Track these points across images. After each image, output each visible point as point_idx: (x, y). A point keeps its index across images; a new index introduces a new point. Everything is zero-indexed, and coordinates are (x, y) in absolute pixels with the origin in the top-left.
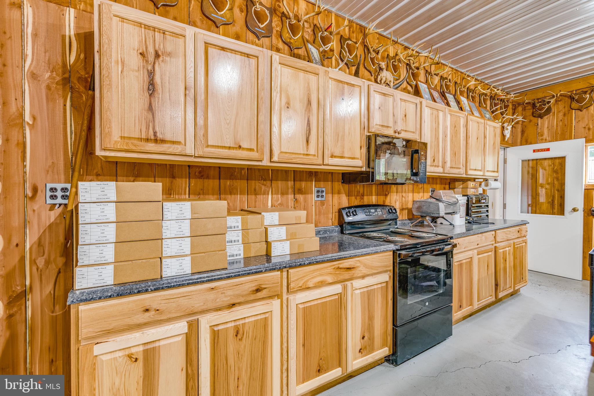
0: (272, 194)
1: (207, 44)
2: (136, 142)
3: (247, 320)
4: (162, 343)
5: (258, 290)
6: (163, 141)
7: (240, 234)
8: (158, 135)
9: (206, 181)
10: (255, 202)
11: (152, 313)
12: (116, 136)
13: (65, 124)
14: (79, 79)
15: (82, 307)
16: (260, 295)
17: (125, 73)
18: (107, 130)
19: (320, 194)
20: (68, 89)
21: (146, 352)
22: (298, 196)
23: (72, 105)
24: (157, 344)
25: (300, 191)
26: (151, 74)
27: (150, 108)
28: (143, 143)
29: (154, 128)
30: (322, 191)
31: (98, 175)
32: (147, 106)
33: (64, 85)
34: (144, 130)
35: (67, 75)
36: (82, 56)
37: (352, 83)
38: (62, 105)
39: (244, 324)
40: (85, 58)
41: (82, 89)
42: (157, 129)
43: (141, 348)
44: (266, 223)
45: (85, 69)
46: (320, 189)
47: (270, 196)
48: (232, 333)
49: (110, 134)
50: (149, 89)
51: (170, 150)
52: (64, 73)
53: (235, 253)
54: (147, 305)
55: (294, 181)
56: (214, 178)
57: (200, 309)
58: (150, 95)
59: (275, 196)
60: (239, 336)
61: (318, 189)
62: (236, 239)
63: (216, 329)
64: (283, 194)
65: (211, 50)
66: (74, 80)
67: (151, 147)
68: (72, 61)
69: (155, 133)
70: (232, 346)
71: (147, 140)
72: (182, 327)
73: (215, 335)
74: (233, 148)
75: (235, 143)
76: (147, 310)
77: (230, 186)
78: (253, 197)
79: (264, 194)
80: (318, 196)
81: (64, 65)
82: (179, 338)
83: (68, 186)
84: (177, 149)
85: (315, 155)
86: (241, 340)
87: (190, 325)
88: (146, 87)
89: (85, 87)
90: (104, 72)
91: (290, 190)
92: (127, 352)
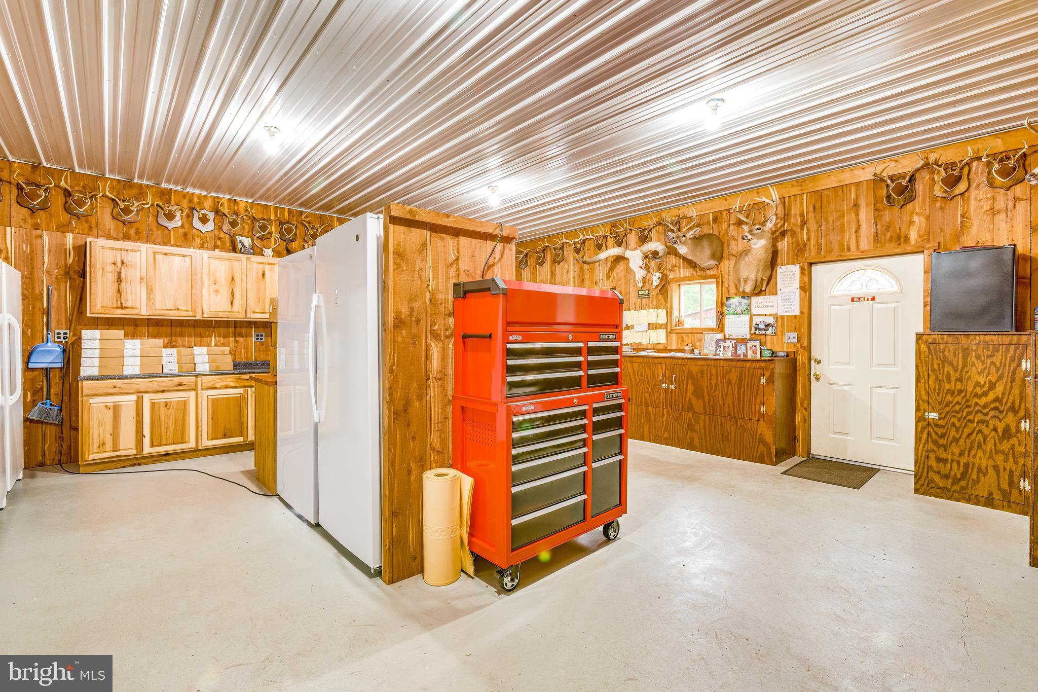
0: (215, 337)
1: (155, 253)
2: (110, 309)
3: (172, 400)
4: (123, 403)
5: (179, 385)
6: (126, 308)
7: (176, 359)
8: (123, 305)
9: (161, 328)
10: (201, 342)
11: (117, 389)
12: (99, 306)
13: (66, 297)
14: (75, 272)
15: (84, 382)
16: (180, 388)
17: (104, 274)
18: (93, 304)
19: (260, 337)
20: (68, 277)
21: (114, 407)
22: (238, 339)
23: (70, 287)
24: (120, 403)
25: (241, 335)
26: (119, 274)
27: (119, 291)
28: (114, 309)
29: (121, 301)
30: (262, 335)
31: (85, 325)
32: (116, 290)
33: (66, 275)
34: (115, 302)
35: (67, 270)
36: (77, 259)
37: (273, 262)
38: (64, 286)
39: (170, 401)
40: (78, 259)
41: (76, 277)
42: (123, 302)
43: (112, 404)
44: (195, 353)
45: (78, 266)
46: (259, 334)
47: (213, 338)
48: (163, 405)
49: (95, 306)
50: (118, 281)
51: (131, 313)
52: (65, 269)
53: (172, 369)
54: (115, 385)
55: (235, 328)
56: (167, 326)
57: (143, 390)
58: (119, 284)
59: (218, 338)
60: (168, 407)
61: (258, 333)
62: (173, 361)
63: (153, 401)
64: (224, 337)
65: (157, 256)
66: (72, 273)
67: (119, 311)
68: (70, 262)
69: (122, 304)
70: (163, 411)
71: (117, 308)
72: (134, 397)
73: (153, 405)
74: (174, 310)
75: (175, 307)
76: (115, 387)
77: (179, 331)
78: (199, 339)
79: (208, 336)
80: (257, 339)
81: (66, 264)
82: (132, 402)
83: (68, 331)
84: (135, 312)
85: (238, 312)
86: (169, 409)
87: (138, 397)
88: (116, 281)
89: (78, 276)
90: (93, 275)
91: (231, 335)
92: (105, 404)
